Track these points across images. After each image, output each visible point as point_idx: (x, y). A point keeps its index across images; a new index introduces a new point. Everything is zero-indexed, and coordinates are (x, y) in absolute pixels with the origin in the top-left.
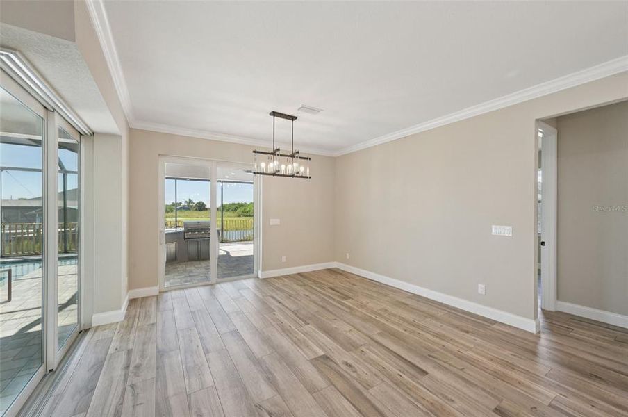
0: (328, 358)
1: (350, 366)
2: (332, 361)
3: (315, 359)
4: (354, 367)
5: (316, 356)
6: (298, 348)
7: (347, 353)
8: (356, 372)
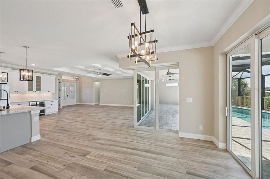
0: (83, 156)
1: (72, 157)
2: (81, 156)
3: (89, 153)
4: (70, 157)
5: (89, 154)
6: (99, 154)
7: (73, 161)
8: (70, 156)
